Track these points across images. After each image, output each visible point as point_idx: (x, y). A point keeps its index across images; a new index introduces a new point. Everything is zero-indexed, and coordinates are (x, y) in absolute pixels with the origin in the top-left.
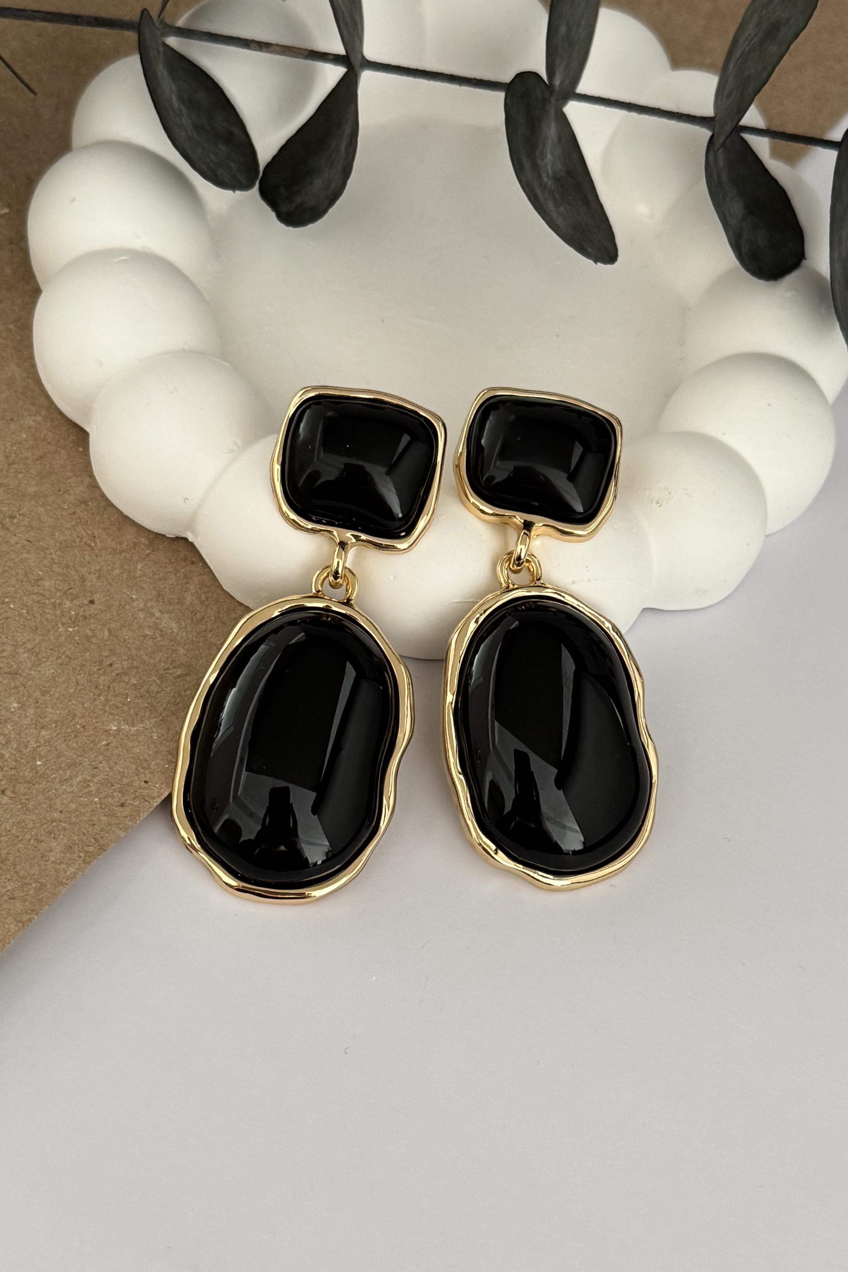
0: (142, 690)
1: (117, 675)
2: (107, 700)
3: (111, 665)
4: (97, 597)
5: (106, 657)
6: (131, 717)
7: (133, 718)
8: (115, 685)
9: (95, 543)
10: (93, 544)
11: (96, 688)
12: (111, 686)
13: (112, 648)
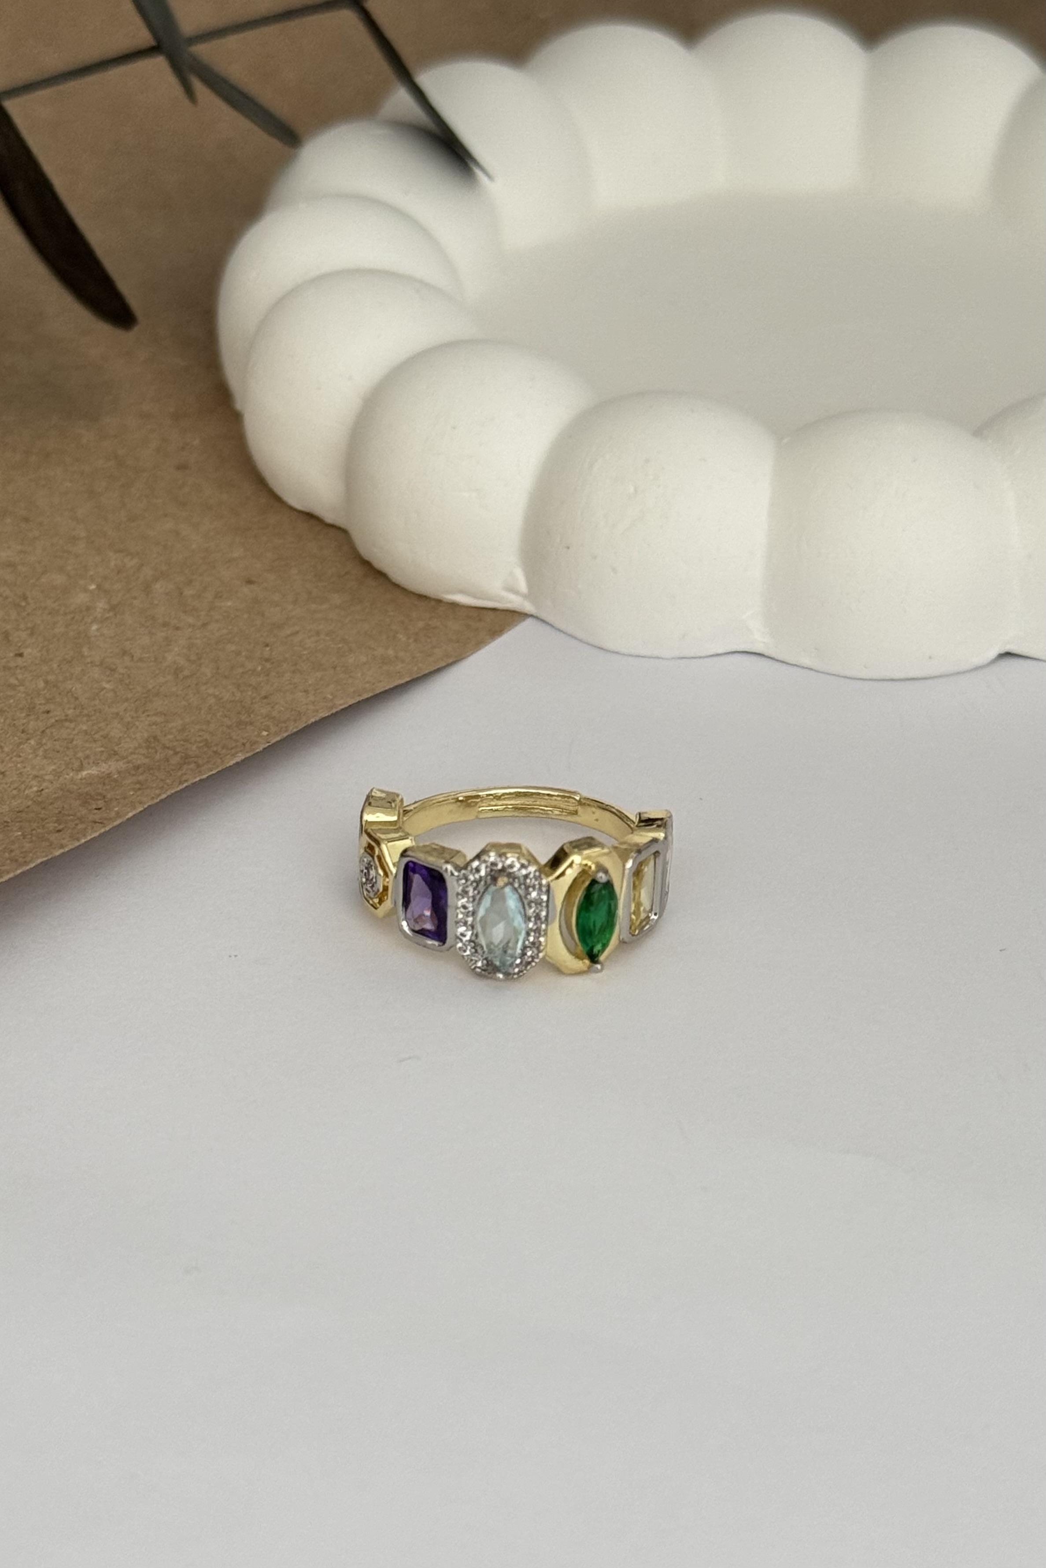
0: (97, 736)
1: (56, 721)
2: (40, 744)
3: (48, 712)
4: (27, 652)
5: (40, 704)
6: (79, 761)
7: (81, 761)
8: (54, 730)
9: (28, 604)
10: (23, 604)
11: (23, 732)
12: (48, 731)
13: (48, 696)
